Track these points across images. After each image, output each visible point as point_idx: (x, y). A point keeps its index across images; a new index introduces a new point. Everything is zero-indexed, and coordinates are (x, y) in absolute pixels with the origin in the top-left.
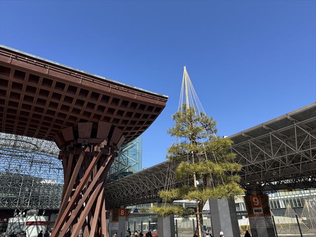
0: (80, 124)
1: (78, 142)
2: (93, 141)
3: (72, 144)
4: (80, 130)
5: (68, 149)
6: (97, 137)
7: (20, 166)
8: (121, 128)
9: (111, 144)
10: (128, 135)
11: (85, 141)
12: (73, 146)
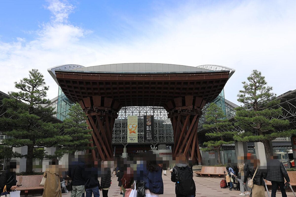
0: (175, 99)
1: (176, 109)
2: (184, 108)
3: (173, 111)
4: (176, 102)
5: (171, 114)
6: (186, 105)
8: (201, 97)
9: (195, 108)
10: (207, 99)
11: (179, 109)
12: (174, 112)
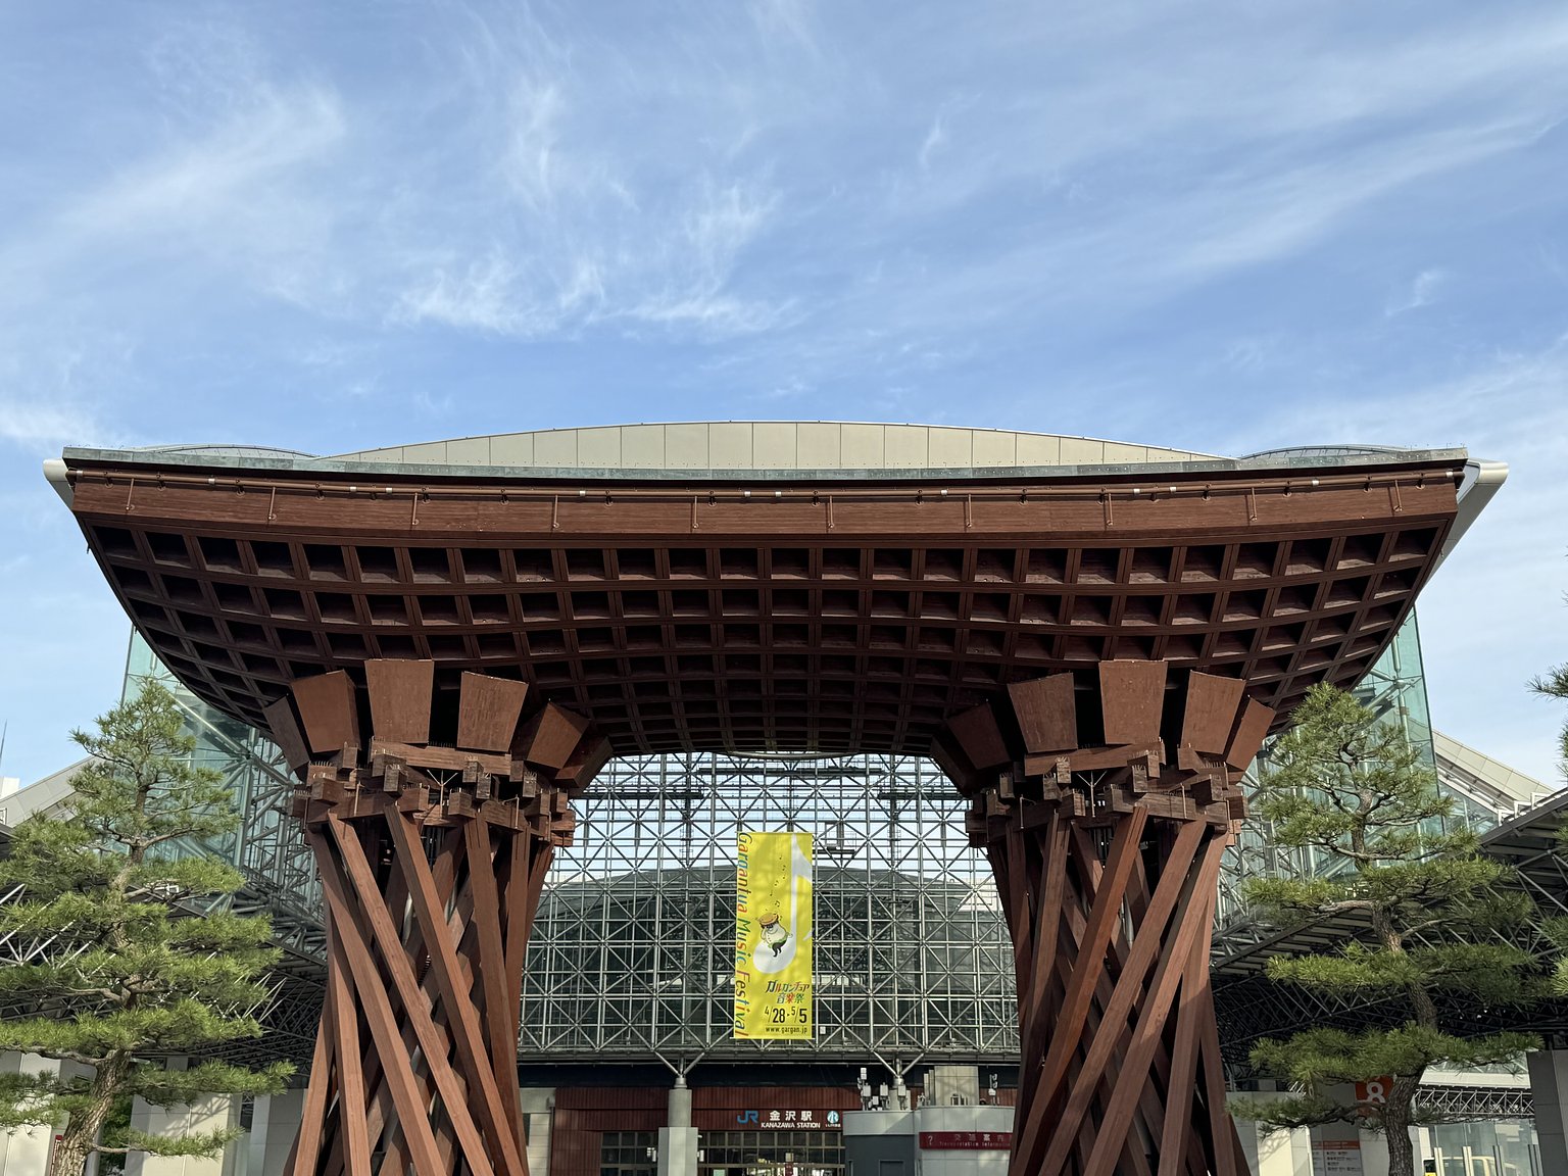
0: (1018, 692)
1: (1028, 773)
2: (1095, 759)
3: (1005, 784)
4: (1024, 719)
6: (1108, 741)
7: (840, 824)
8: (1232, 669)
10: (1283, 692)
12: (1011, 794)
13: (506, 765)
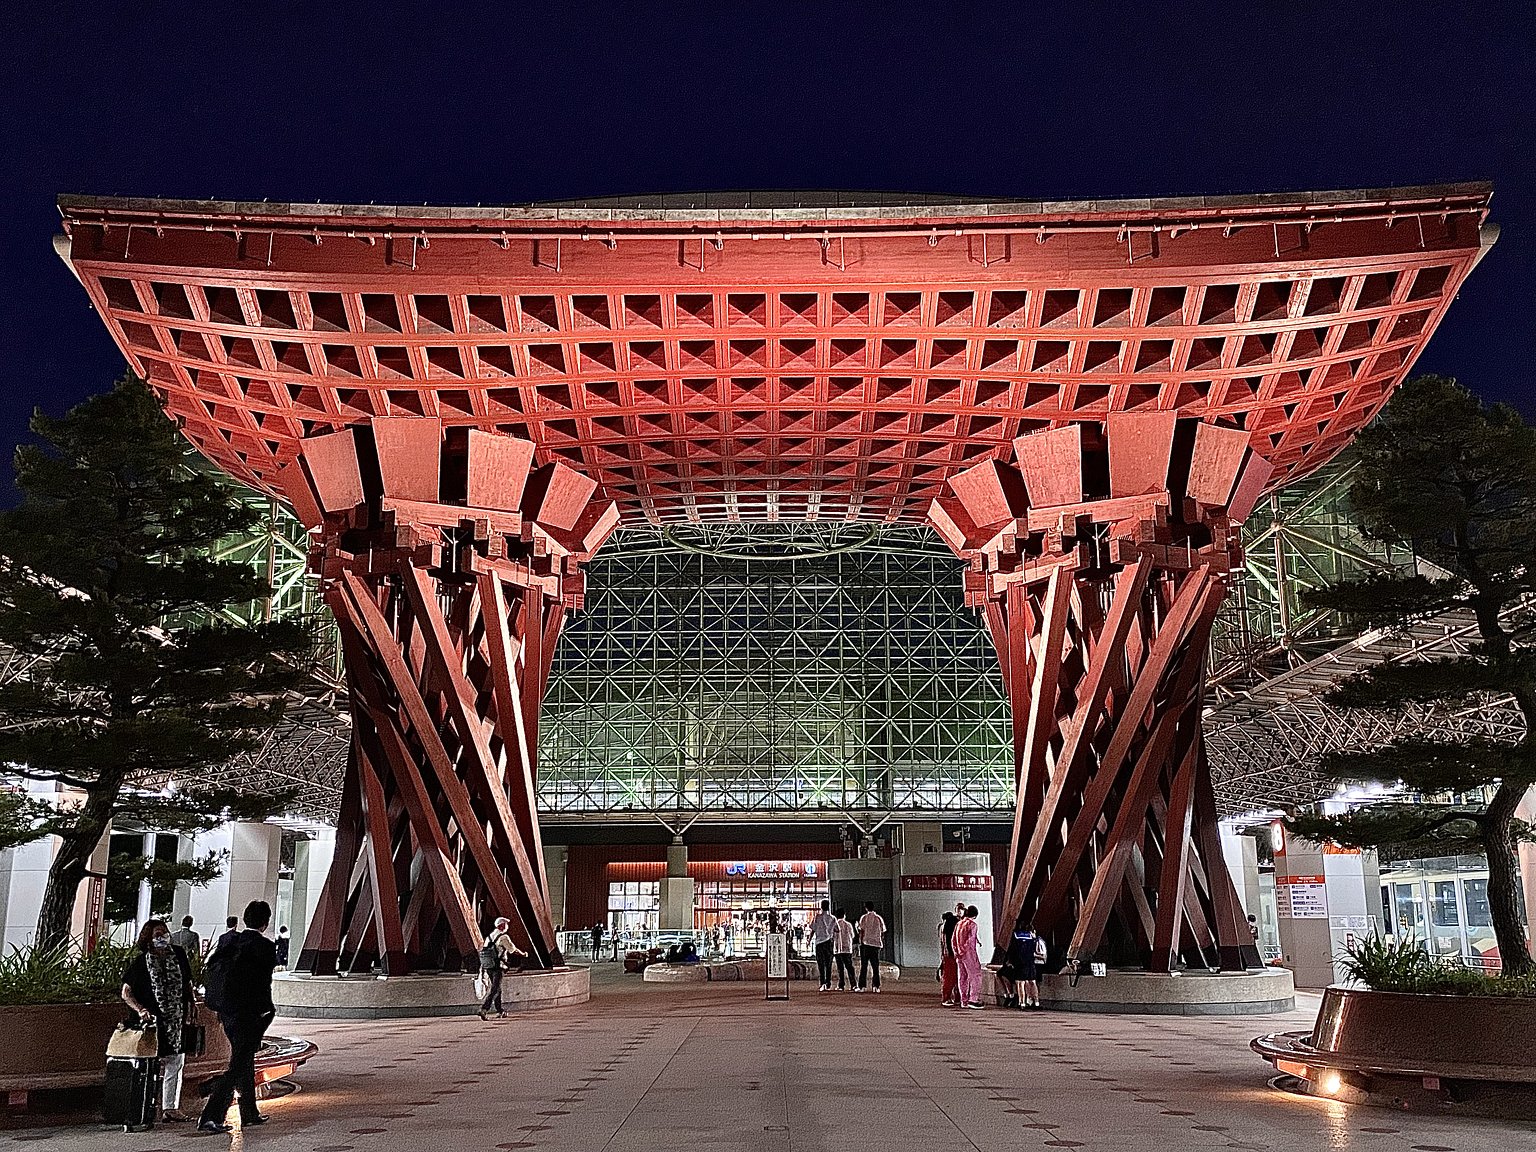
0: (1023, 445)
1: (1032, 527)
2: (1100, 510)
4: (1030, 473)
6: (1114, 491)
11: (1059, 522)
13: (515, 524)
